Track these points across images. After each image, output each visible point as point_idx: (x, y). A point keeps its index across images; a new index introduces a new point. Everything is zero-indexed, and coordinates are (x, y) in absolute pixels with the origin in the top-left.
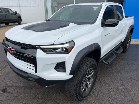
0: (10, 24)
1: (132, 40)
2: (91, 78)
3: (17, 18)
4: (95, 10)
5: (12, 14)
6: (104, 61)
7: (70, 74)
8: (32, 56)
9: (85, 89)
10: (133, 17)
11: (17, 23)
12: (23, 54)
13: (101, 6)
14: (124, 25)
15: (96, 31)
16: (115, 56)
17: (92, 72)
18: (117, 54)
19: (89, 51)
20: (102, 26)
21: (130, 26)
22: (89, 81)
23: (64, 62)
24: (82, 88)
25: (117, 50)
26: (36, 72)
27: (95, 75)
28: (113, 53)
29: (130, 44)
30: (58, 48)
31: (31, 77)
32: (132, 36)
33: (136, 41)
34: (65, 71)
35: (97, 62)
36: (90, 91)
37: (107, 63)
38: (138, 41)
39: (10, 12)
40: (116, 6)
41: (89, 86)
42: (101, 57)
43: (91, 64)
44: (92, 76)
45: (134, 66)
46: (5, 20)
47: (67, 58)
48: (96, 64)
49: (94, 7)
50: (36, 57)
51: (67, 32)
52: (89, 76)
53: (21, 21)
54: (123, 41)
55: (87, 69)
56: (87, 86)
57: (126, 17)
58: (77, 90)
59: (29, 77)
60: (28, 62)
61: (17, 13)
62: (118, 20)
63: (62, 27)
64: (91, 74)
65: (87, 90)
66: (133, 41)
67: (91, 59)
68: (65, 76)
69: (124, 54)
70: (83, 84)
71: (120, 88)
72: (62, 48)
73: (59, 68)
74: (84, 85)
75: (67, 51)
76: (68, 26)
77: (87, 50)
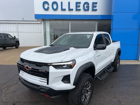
0: (7, 48)
1: (120, 61)
2: (89, 90)
3: (15, 43)
4: (88, 37)
5: (11, 39)
6: (98, 77)
7: (74, 85)
8: (46, 71)
9: (84, 100)
10: (119, 42)
11: (15, 47)
12: (39, 70)
13: (92, 35)
14: (112, 49)
15: (90, 53)
16: (107, 74)
17: (90, 85)
18: (109, 72)
19: (86, 67)
20: (94, 50)
21: (118, 49)
22: (87, 93)
23: (69, 75)
24: (82, 98)
25: (108, 69)
26: (48, 84)
27: (92, 88)
28: (105, 71)
29: (119, 64)
30: (64, 65)
31: (43, 89)
32: (121, 57)
33: (125, 62)
34: (70, 83)
35: (92, 77)
36: (89, 103)
37: (101, 79)
38: (127, 62)
39: (10, 37)
40: (104, 34)
41: (88, 98)
42: (95, 74)
43: (88, 78)
44: (90, 89)
45: (124, 82)
46: (4, 45)
47: (71, 72)
48: (92, 79)
49: (88, 36)
50: (49, 72)
51: (70, 54)
52: (87, 89)
53: (19, 45)
54: (113, 61)
55: (86, 82)
56: (86, 98)
57: (113, 42)
58: (78, 98)
59: (41, 89)
60: (41, 76)
61: (15, 38)
62: (106, 45)
63: (65, 50)
64: (89, 87)
65: (86, 101)
66: (123, 62)
67: (88, 74)
68: (70, 86)
69: (115, 73)
70: (83, 94)
71: (114, 100)
72: (67, 65)
73: (65, 80)
74: (84, 96)
75: (71, 67)
76: (69, 49)
77: (85, 67)
